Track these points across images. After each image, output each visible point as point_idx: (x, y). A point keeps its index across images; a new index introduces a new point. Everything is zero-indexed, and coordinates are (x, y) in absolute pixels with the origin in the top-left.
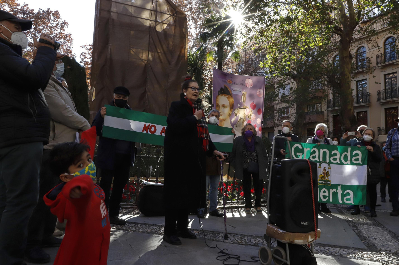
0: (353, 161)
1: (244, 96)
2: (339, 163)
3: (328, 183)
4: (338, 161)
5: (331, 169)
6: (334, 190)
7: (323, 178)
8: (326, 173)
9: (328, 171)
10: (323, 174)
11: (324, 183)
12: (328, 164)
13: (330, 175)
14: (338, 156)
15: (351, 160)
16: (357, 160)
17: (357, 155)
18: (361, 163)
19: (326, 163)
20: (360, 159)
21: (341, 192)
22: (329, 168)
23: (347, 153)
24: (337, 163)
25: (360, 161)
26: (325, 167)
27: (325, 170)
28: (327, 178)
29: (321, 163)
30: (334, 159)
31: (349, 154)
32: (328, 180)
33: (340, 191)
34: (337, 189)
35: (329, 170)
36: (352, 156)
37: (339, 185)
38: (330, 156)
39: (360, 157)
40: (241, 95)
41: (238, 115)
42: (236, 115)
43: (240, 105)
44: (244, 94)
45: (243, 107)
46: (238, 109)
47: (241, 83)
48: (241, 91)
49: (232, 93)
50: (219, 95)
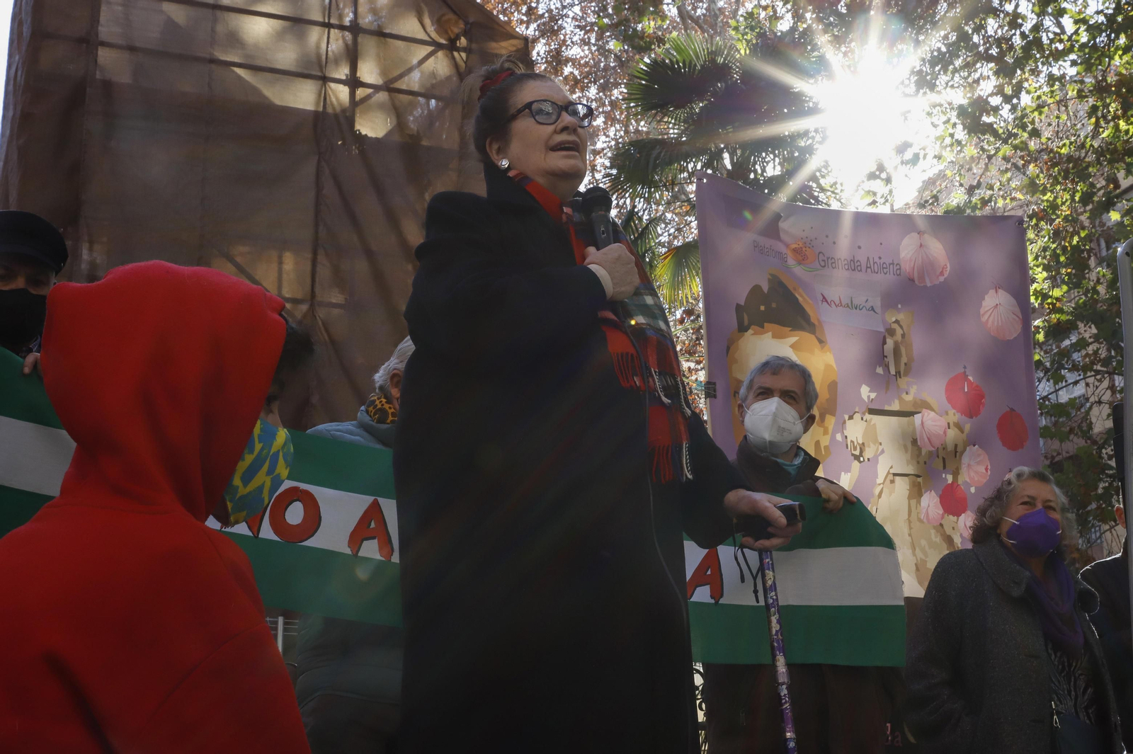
40: (882, 330)
41: (868, 453)
42: (857, 453)
43: (873, 395)
44: (895, 326)
45: (897, 402)
46: (867, 416)
47: (877, 260)
48: (878, 310)
49: (819, 321)
50: (742, 328)
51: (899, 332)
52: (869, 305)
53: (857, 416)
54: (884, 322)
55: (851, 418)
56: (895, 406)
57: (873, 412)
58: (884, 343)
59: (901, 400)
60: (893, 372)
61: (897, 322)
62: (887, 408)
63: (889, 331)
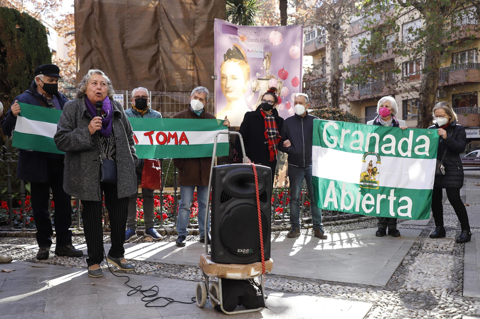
0: (416, 151)
1: (267, 59)
2: (394, 154)
3: (375, 185)
4: (393, 151)
5: (380, 163)
6: (384, 196)
7: (367, 178)
8: (373, 170)
9: (375, 167)
10: (367, 172)
11: (369, 186)
12: (377, 156)
13: (378, 173)
14: (393, 144)
15: (413, 151)
16: (421, 150)
17: (422, 142)
18: (428, 155)
19: (374, 154)
20: (427, 149)
21: (395, 199)
22: (377, 163)
23: (408, 138)
24: (391, 155)
25: (427, 152)
26: (371, 161)
27: (372, 165)
28: (372, 178)
29: (366, 155)
30: (386, 149)
31: (410, 141)
32: (373, 180)
33: (392, 198)
34: (388, 195)
35: (378, 166)
36: (415, 144)
37: (392, 188)
38: (382, 143)
39: (427, 146)
40: (263, 57)
41: (257, 90)
42: (254, 90)
43: (259, 75)
44: (267, 56)
45: (265, 76)
46: (258, 80)
47: (263, 39)
48: (263, 52)
49: (246, 57)
50: (225, 60)
52: (260, 51)
53: (255, 81)
54: (264, 55)
55: (253, 81)
56: (265, 78)
57: (259, 79)
58: (264, 61)
60: (265, 69)
61: (267, 55)
62: (263, 78)
63: (265, 58)
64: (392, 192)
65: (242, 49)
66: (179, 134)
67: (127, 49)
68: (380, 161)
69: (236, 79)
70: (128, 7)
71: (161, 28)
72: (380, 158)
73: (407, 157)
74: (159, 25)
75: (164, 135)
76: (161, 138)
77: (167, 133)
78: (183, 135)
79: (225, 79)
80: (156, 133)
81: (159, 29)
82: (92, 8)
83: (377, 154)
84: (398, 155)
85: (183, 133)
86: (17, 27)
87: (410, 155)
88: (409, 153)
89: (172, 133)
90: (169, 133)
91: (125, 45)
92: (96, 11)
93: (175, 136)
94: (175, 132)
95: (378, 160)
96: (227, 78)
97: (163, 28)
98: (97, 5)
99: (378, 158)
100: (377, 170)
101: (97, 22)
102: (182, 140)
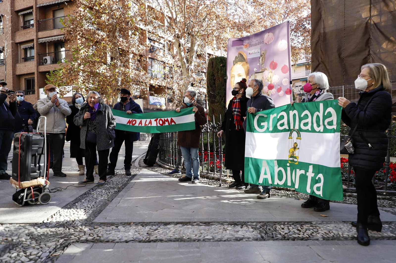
0: (326, 125)
2: (310, 129)
3: (295, 160)
4: (309, 127)
5: (300, 139)
6: (303, 172)
9: (295, 143)
13: (298, 148)
14: (309, 120)
15: (324, 125)
16: (330, 123)
17: (330, 115)
18: (336, 128)
20: (335, 122)
21: (313, 175)
22: (297, 139)
23: (319, 112)
24: (307, 131)
25: (335, 125)
29: (292, 132)
30: (304, 124)
31: (321, 115)
32: (295, 156)
33: (310, 174)
34: (307, 171)
35: (298, 141)
36: (325, 117)
37: (310, 164)
38: (301, 119)
39: (334, 118)
43: (256, 70)
47: (260, 42)
48: (260, 52)
49: (247, 59)
50: (234, 65)
51: (263, 55)
52: (258, 52)
53: (253, 74)
54: (260, 54)
55: (252, 75)
56: (261, 71)
57: (256, 73)
58: (260, 58)
59: (262, 69)
60: (261, 64)
61: (263, 53)
62: (259, 71)
63: (261, 56)
64: (311, 168)
65: (245, 54)
66: (169, 119)
67: (343, 58)
68: (300, 137)
69: (241, 76)
70: (344, 29)
71: (371, 37)
72: (300, 134)
73: (319, 132)
74: (370, 35)
75: (162, 120)
76: (161, 122)
77: (163, 119)
78: (172, 119)
79: (234, 78)
80: (159, 119)
81: (369, 38)
82: (319, 37)
83: (297, 130)
84: (313, 131)
85: (171, 118)
86: (221, 65)
87: (322, 131)
88: (321, 128)
89: (166, 119)
90: (164, 119)
91: (342, 56)
92: (322, 39)
93: (167, 120)
94: (167, 118)
95: (298, 136)
96: (234, 77)
97: (373, 36)
98: (322, 35)
99: (298, 134)
100: (297, 145)
101: (322, 46)
102: (171, 122)
